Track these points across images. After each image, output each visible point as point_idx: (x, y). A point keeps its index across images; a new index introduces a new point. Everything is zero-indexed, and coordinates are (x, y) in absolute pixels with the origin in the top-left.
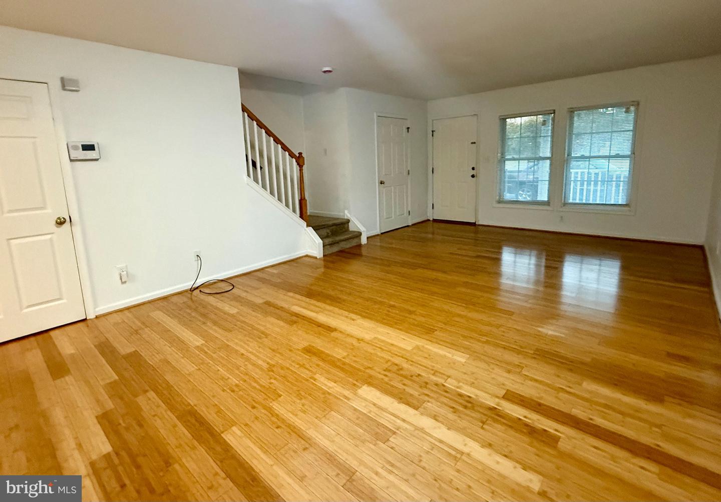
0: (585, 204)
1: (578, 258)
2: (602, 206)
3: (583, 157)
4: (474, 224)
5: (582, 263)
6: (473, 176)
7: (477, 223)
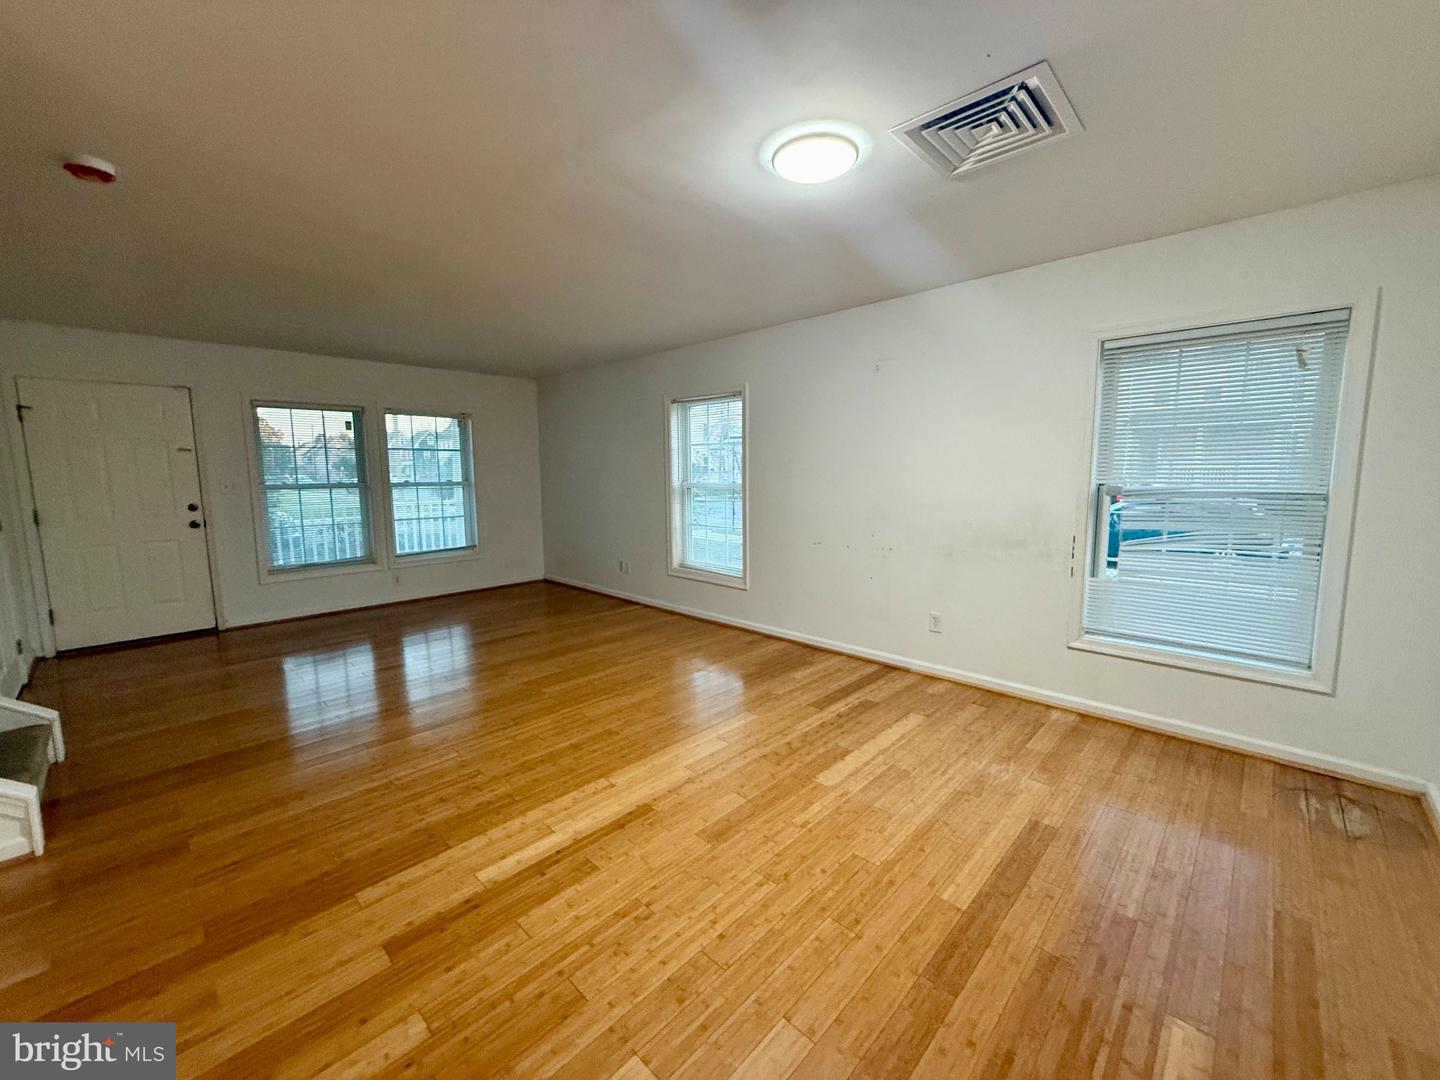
0: (417, 554)
1: (420, 637)
2: (439, 553)
3: (406, 484)
4: (214, 632)
5: (427, 641)
6: (194, 525)
7: (220, 629)
